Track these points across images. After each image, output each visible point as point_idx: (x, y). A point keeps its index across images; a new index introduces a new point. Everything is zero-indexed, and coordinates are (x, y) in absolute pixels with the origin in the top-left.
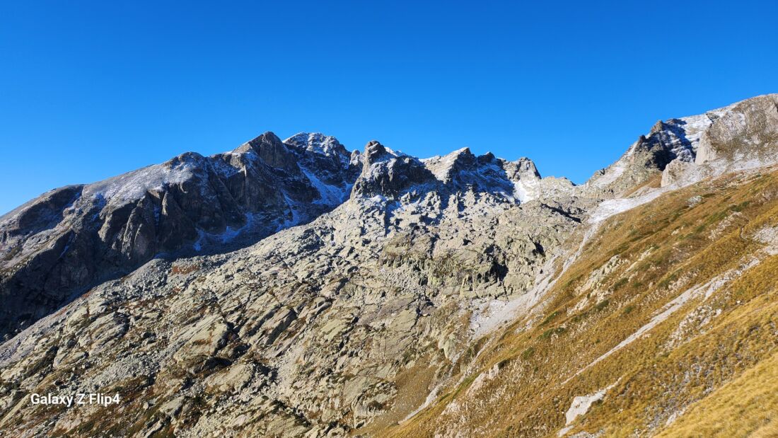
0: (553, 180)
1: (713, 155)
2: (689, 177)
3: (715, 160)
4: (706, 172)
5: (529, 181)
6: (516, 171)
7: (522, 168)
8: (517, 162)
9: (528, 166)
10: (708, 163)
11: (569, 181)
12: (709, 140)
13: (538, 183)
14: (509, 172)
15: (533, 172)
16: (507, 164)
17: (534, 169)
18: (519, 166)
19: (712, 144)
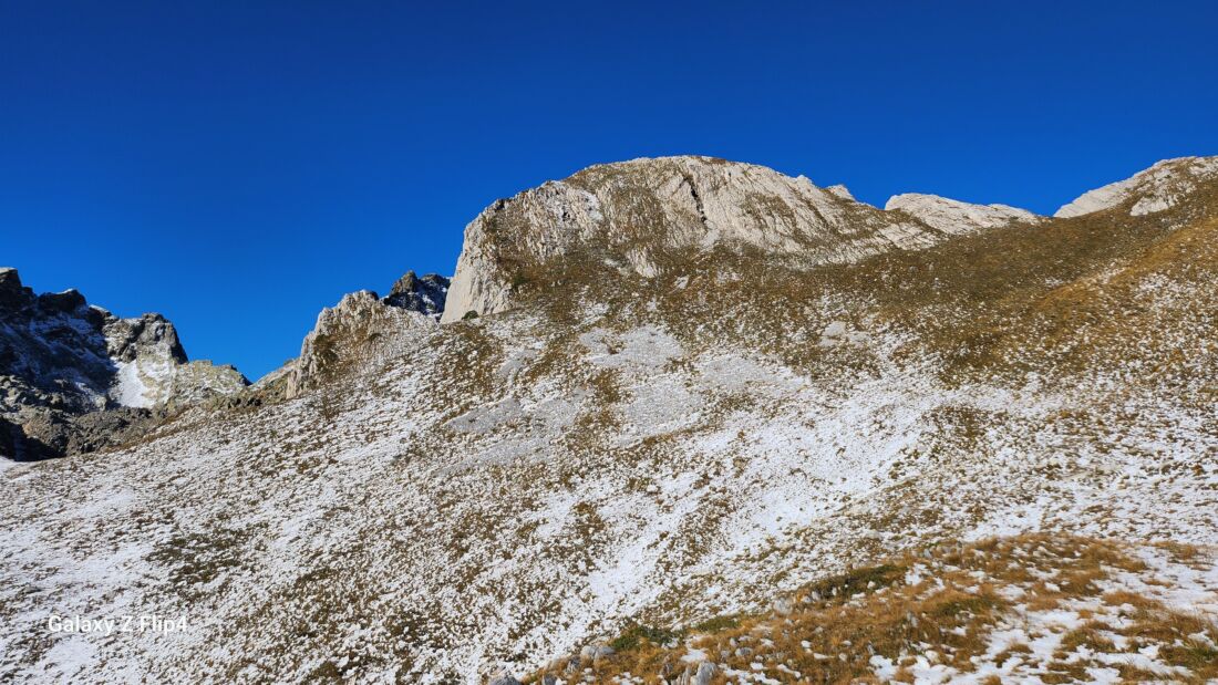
0: (205, 367)
1: (499, 298)
2: (389, 367)
3: (503, 315)
4: (462, 356)
5: (155, 365)
6: (130, 340)
7: (144, 336)
8: (134, 321)
9: (160, 332)
10: (477, 321)
11: (238, 374)
12: (491, 247)
13: (174, 371)
14: (113, 340)
15: (168, 347)
16: (112, 322)
17: (173, 342)
18: (138, 331)
19: (499, 261)
